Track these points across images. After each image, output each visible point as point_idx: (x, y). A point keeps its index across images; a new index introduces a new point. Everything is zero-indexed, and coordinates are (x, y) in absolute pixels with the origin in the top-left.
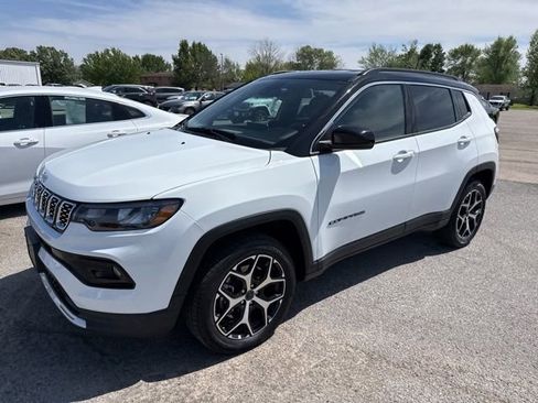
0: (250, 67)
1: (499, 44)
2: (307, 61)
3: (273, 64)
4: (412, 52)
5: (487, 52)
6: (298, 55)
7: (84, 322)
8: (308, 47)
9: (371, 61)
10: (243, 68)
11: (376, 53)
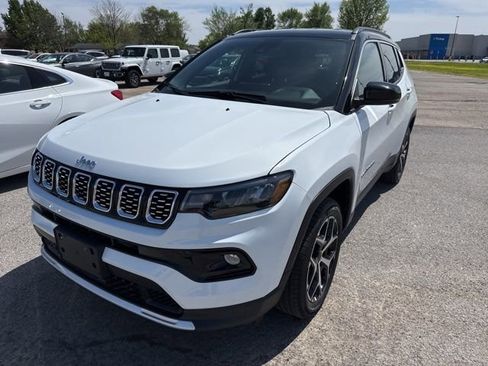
0: (93, 27)
1: (316, 9)
2: (153, 21)
3: (118, 24)
4: (248, 14)
5: (307, 16)
6: (143, 15)
7: (191, 323)
8: (153, 7)
9: (214, 22)
10: (86, 28)
11: (218, 15)
